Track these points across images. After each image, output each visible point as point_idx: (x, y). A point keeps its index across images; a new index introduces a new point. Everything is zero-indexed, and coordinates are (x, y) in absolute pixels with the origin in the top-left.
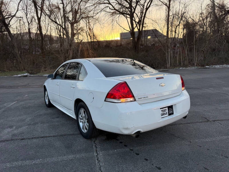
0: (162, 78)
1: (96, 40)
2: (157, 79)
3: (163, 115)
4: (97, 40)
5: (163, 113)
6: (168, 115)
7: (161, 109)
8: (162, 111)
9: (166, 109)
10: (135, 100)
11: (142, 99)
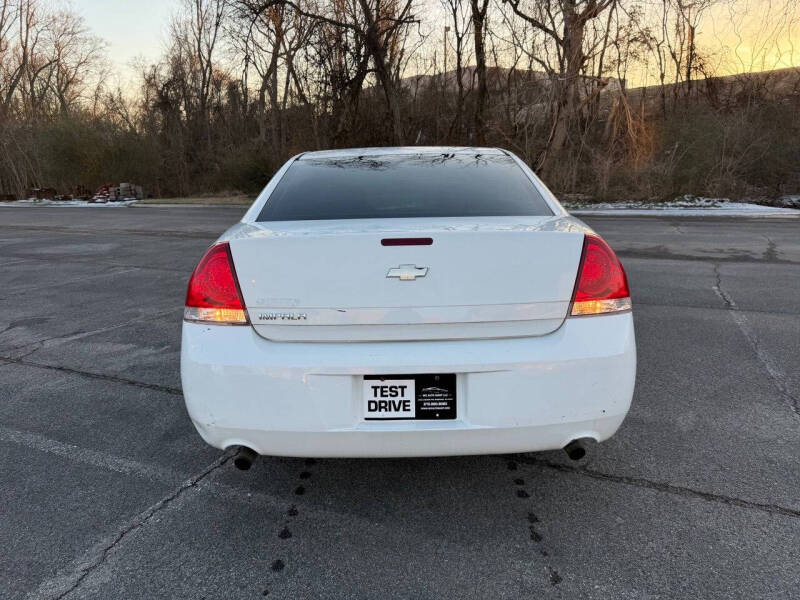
0: (428, 241)
1: (703, 77)
2: (386, 242)
3: (379, 407)
4: (705, 74)
5: (379, 398)
6: (412, 414)
7: (367, 377)
8: (375, 388)
9: (403, 388)
10: (248, 323)
11: (279, 321)
